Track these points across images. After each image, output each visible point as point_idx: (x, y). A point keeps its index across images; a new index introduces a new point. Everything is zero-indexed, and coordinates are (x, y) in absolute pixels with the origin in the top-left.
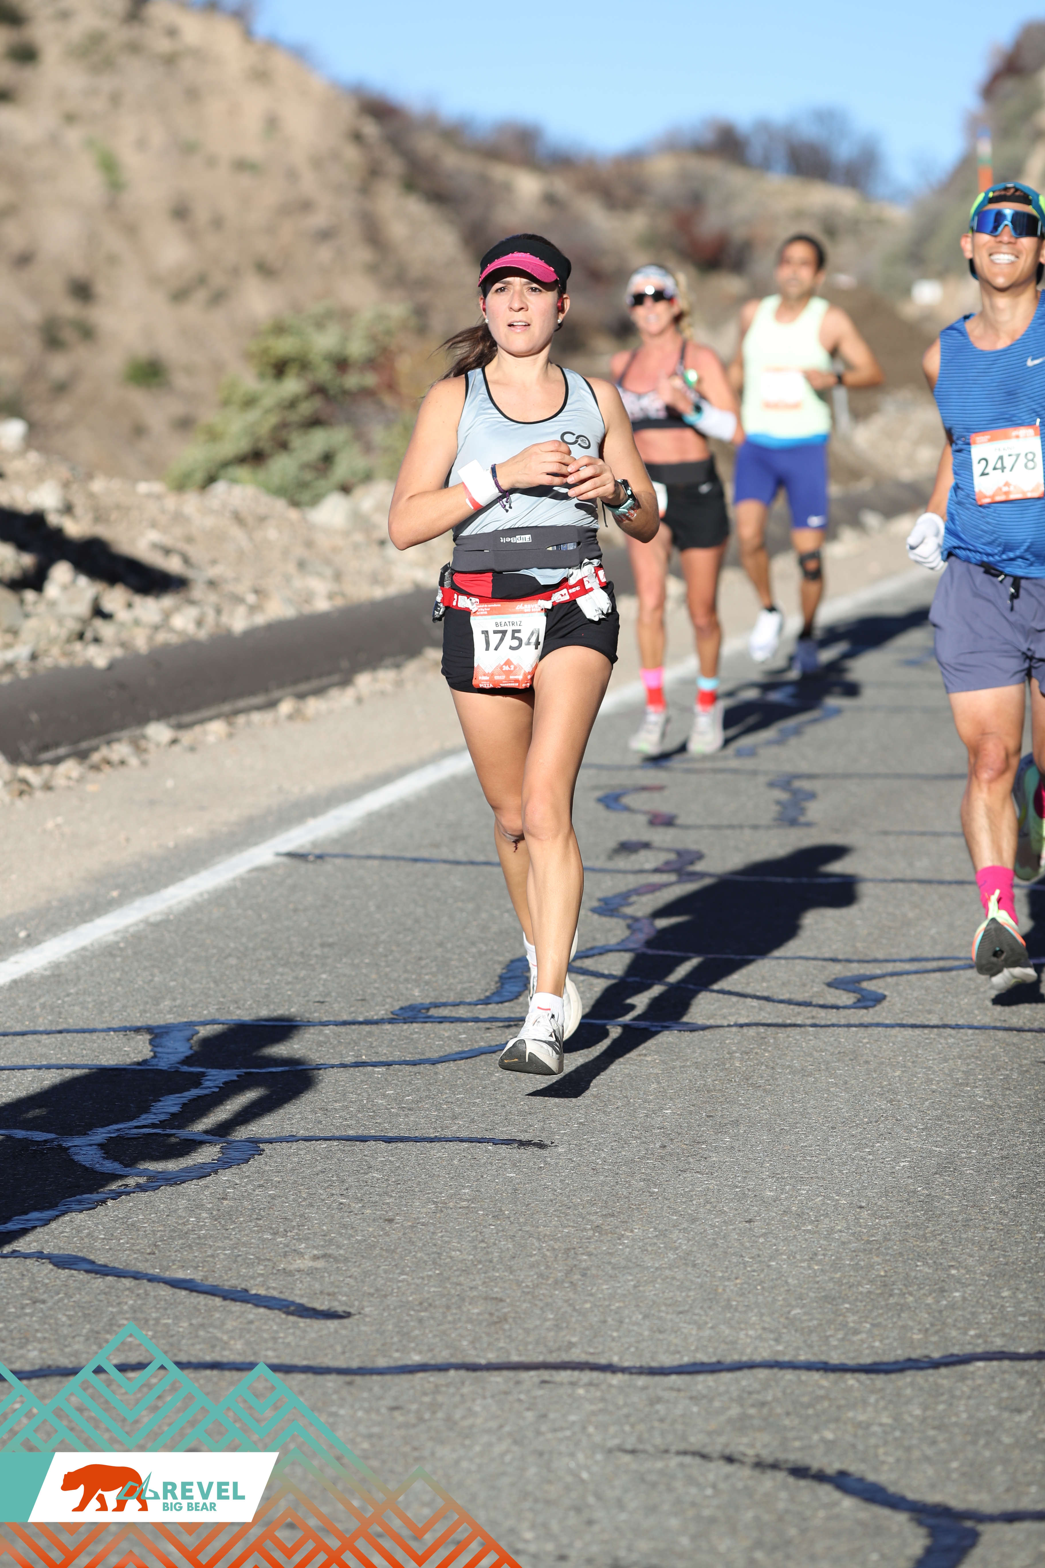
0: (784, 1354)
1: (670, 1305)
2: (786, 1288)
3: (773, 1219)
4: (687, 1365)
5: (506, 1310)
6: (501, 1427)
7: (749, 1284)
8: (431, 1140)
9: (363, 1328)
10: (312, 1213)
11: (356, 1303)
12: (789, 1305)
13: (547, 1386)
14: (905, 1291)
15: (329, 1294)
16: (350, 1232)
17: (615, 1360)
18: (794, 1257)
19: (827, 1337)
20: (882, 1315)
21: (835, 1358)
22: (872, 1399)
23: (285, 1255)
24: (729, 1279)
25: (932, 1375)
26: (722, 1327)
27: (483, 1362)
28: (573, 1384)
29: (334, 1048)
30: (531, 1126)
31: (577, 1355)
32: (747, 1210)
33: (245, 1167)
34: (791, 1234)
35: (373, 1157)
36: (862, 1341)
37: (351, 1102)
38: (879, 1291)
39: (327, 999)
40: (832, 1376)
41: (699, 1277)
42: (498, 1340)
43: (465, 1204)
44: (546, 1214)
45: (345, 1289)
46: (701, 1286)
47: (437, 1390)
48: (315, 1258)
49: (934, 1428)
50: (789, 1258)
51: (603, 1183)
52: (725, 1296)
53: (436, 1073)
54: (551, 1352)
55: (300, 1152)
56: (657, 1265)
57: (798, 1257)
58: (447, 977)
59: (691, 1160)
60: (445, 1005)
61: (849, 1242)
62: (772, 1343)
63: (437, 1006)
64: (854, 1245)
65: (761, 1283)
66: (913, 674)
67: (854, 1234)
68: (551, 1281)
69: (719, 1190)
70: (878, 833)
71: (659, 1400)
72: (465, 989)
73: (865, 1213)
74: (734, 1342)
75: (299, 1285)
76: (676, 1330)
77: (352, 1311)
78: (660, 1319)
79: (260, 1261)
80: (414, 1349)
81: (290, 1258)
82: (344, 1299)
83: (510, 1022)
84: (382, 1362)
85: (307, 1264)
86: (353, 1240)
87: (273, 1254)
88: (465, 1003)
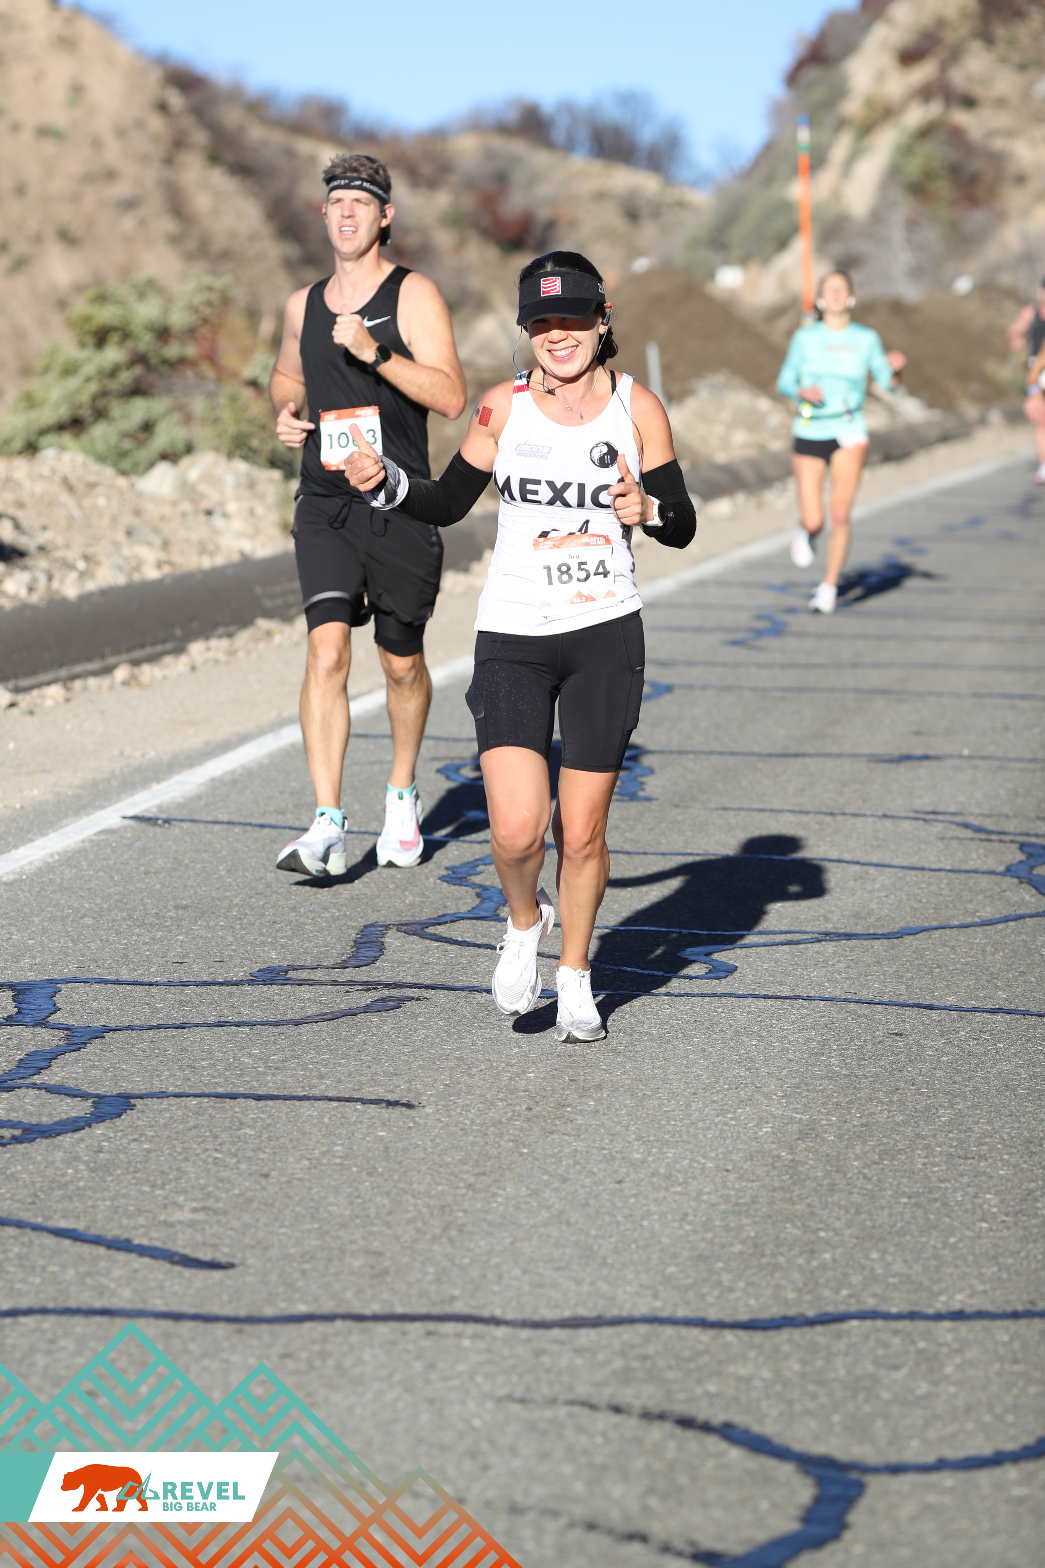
0: (662, 1309)
1: (547, 1261)
2: (660, 1247)
3: (642, 1180)
4: (569, 1319)
5: (387, 1263)
6: (391, 1375)
7: (623, 1243)
8: (301, 1099)
9: (248, 1279)
10: (188, 1167)
11: (239, 1255)
12: (663, 1263)
13: (433, 1337)
14: (776, 1251)
15: (211, 1245)
16: (227, 1186)
17: (498, 1313)
18: (666, 1218)
19: (703, 1295)
20: (755, 1274)
21: (712, 1315)
22: (752, 1354)
23: (165, 1207)
24: (603, 1237)
25: (805, 1332)
26: (600, 1283)
27: (368, 1312)
28: (459, 1335)
29: (196, 1007)
30: (397, 1086)
31: (460, 1308)
32: (616, 1172)
33: (117, 1121)
34: (660, 1195)
35: (244, 1114)
36: (738, 1299)
37: (218, 1060)
38: (751, 1252)
39: (185, 960)
40: (710, 1332)
41: (574, 1234)
42: (381, 1292)
43: (338, 1161)
44: (419, 1171)
45: (227, 1241)
46: (577, 1243)
47: (325, 1339)
48: (195, 1210)
49: (814, 1382)
50: (660, 1218)
51: (473, 1144)
52: (601, 1254)
53: (300, 1034)
54: (434, 1304)
55: (171, 1108)
56: (532, 1222)
57: (669, 1217)
58: (303, 940)
59: (557, 1122)
60: (303, 968)
61: (718, 1204)
62: (650, 1299)
63: (295, 969)
64: (723, 1207)
65: (635, 1241)
66: (741, 654)
67: (722, 1196)
68: (428, 1236)
69: (587, 1152)
70: (717, 809)
71: (543, 1352)
72: (321, 953)
73: (732, 1177)
74: (613, 1298)
75: (181, 1236)
76: (555, 1285)
77: (235, 1262)
78: (539, 1274)
79: (140, 1212)
80: (299, 1300)
81: (170, 1210)
82: (226, 1250)
83: (368, 986)
84: (269, 1312)
85: (187, 1216)
86: (231, 1194)
87: (152, 1206)
88: (322, 967)
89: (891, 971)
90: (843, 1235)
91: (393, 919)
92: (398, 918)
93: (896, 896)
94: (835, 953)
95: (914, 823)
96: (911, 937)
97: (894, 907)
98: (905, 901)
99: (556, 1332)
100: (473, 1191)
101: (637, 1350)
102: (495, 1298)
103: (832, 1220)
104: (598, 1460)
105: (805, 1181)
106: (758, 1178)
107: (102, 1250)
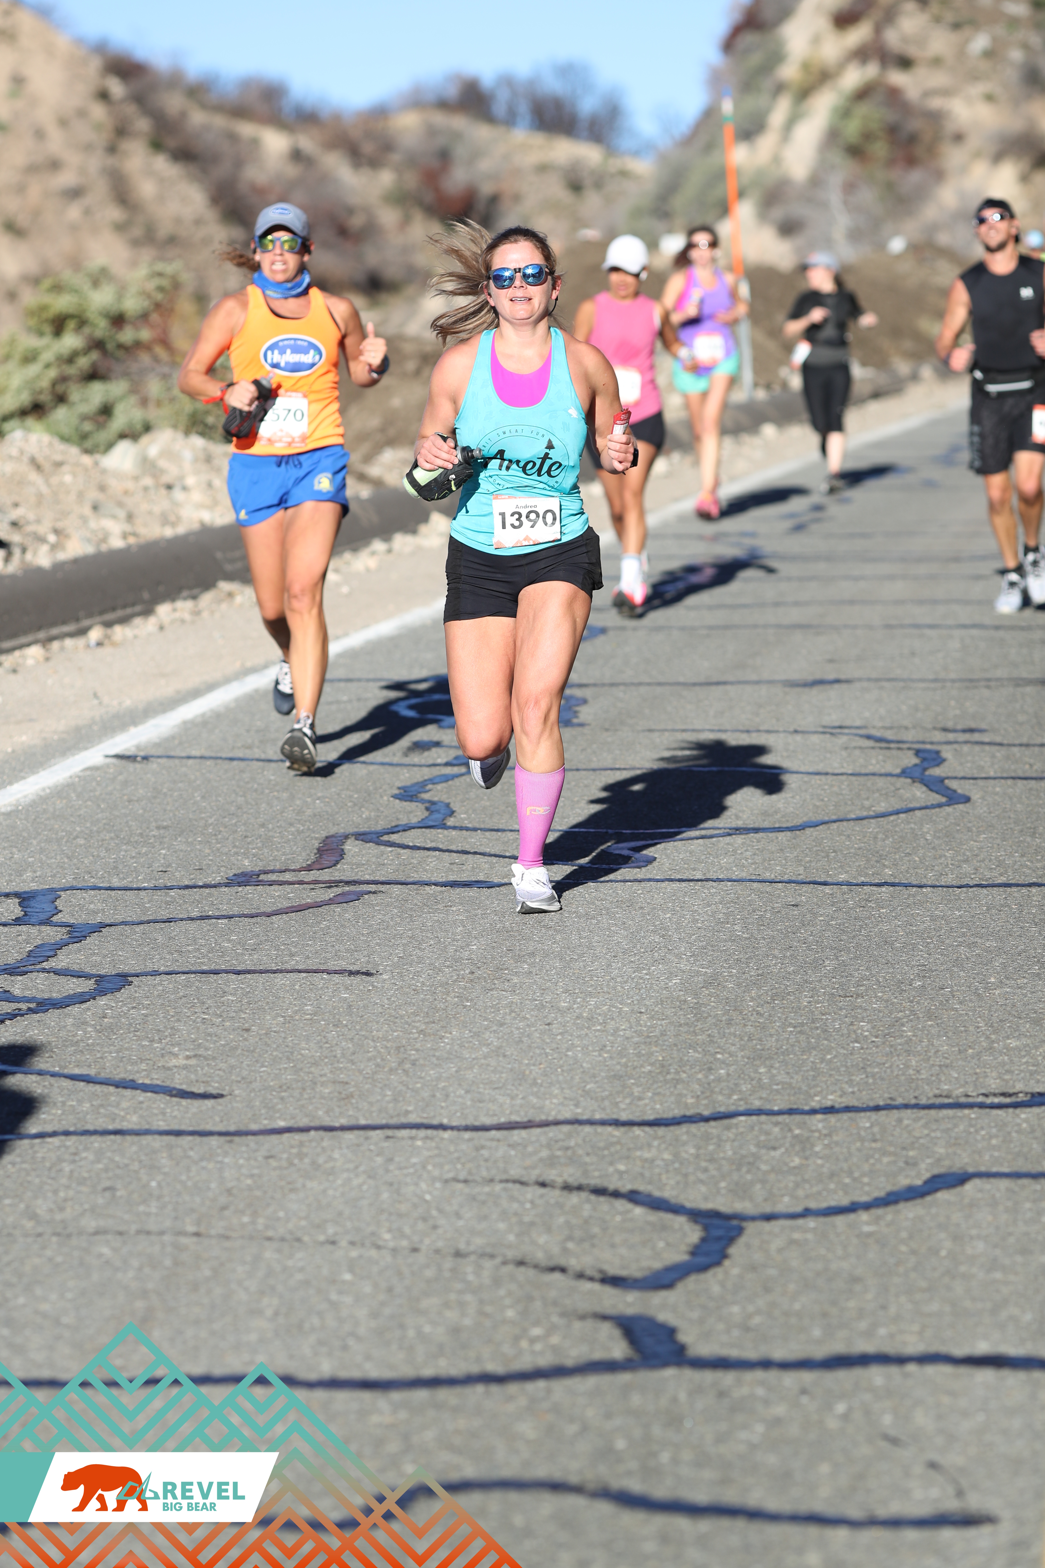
0: (582, 1114)
1: (487, 1084)
2: (581, 1070)
3: (568, 1022)
4: (504, 1124)
5: (352, 1090)
6: (356, 1167)
7: (551, 1068)
8: (275, 972)
9: (235, 1105)
10: (180, 1026)
11: (227, 1088)
12: (584, 1082)
13: (391, 1140)
14: (679, 1069)
15: (203, 1082)
16: (215, 1038)
17: (445, 1121)
18: (587, 1049)
19: (617, 1103)
20: (661, 1087)
21: (624, 1116)
22: (656, 1143)
23: (163, 1056)
24: (534, 1065)
25: (703, 1127)
26: (531, 1098)
27: (336, 1124)
28: (412, 1138)
29: (180, 905)
30: (358, 961)
31: (413, 1118)
32: (546, 1017)
34: (583, 1032)
35: (226, 985)
36: (646, 1105)
38: (658, 1071)
39: (168, 870)
40: (623, 1129)
41: (509, 1064)
42: (348, 1110)
43: (308, 1017)
44: (377, 1023)
46: (511, 1070)
47: (302, 1145)
48: (188, 1057)
49: (706, 1161)
50: (582, 1049)
51: (424, 1000)
52: (532, 1077)
53: (271, 923)
54: (392, 1117)
55: (163, 983)
56: (474, 1056)
57: (590, 1048)
58: (271, 850)
59: (496, 982)
60: (272, 872)
61: (632, 1037)
62: (572, 1107)
63: (266, 872)
64: (636, 1039)
65: (561, 1067)
67: (635, 1032)
68: (386, 1070)
69: (521, 1003)
70: (643, 731)
71: (483, 1147)
72: (288, 859)
73: (644, 1017)
74: (541, 1108)
75: (177, 1076)
76: (493, 1100)
77: (224, 1093)
78: (480, 1093)
79: (142, 1060)
80: (279, 1118)
81: (167, 1058)
82: (216, 1085)
83: (331, 884)
84: (254, 1127)
85: (182, 1062)
86: (218, 1044)
87: (152, 1055)
88: (289, 870)
90: (737, 1056)
91: (352, 830)
92: (356, 830)
93: (800, 797)
94: (743, 844)
95: (822, 736)
96: (811, 829)
97: (798, 805)
98: (808, 801)
99: (493, 1133)
100: (424, 1035)
101: (561, 1143)
102: (442, 1111)
103: (728, 1046)
104: (527, 1219)
105: (707, 1018)
106: (667, 1017)
107: (112, 1089)
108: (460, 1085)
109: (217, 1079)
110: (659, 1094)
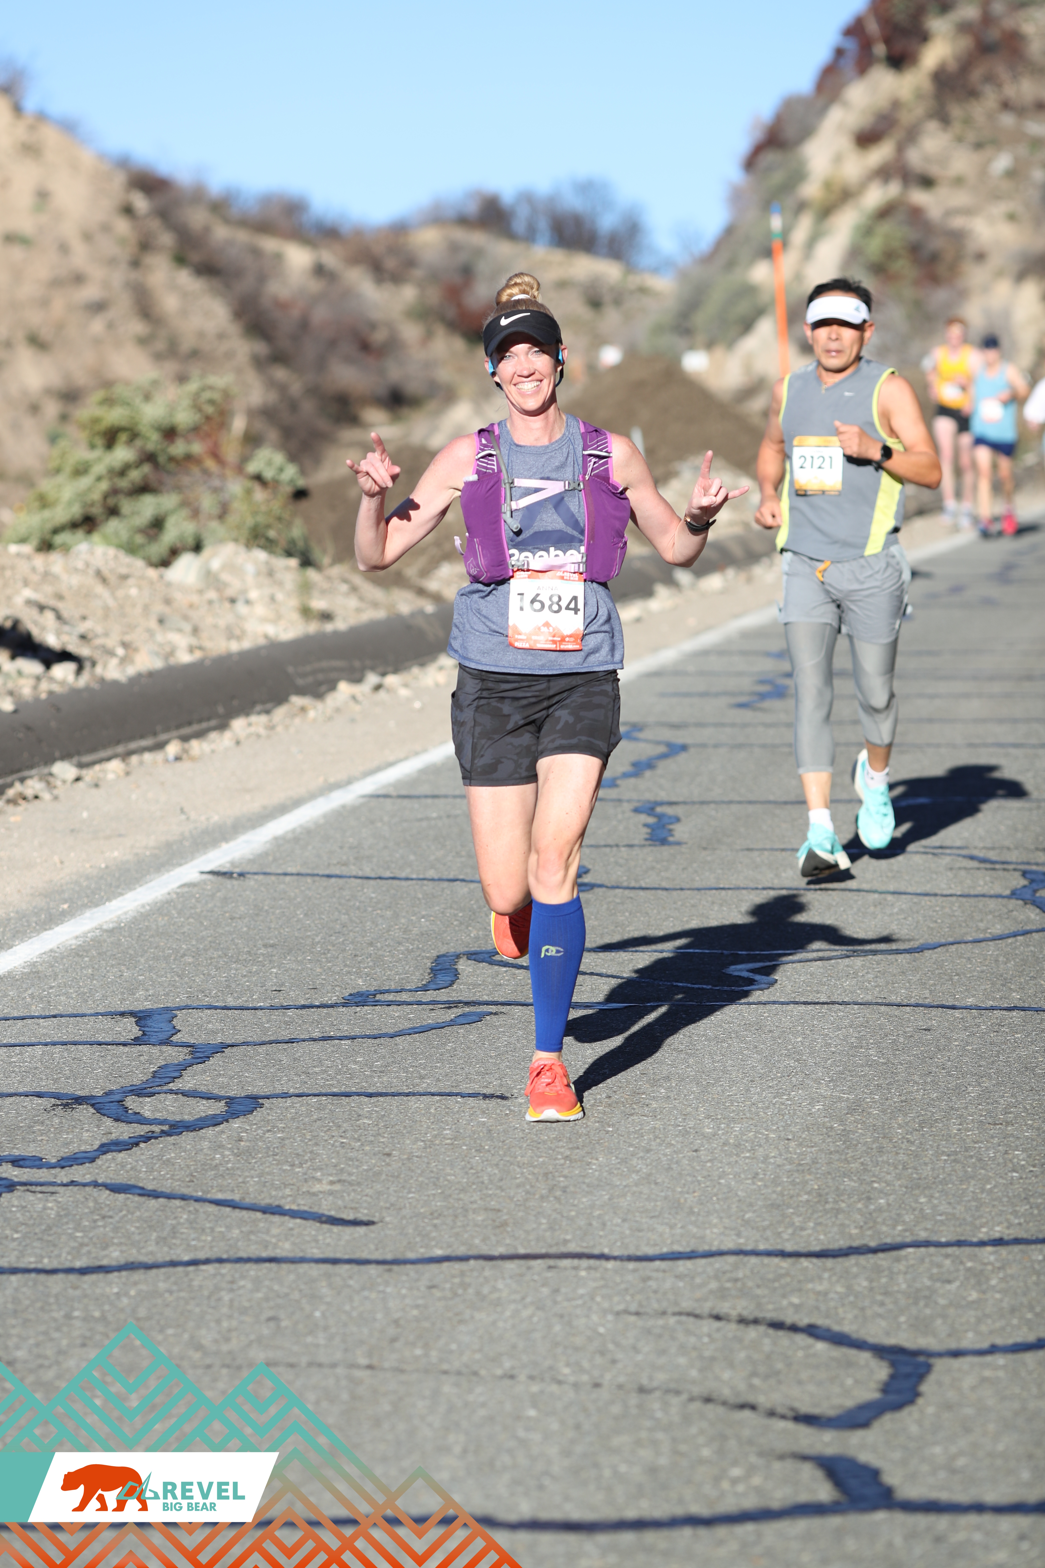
0: (745, 1244)
1: (642, 1212)
2: (737, 1198)
3: (715, 1149)
4: (667, 1254)
5: (505, 1218)
6: (523, 1299)
7: (706, 1197)
8: (407, 1095)
9: (388, 1232)
10: (319, 1150)
11: (377, 1214)
12: (742, 1211)
13: (554, 1270)
14: (837, 1199)
15: (352, 1208)
16: (356, 1163)
17: (607, 1251)
18: (740, 1177)
20: (822, 1217)
21: (789, 1247)
22: (826, 1275)
23: (306, 1181)
24: (688, 1193)
25: (871, 1258)
26: (690, 1227)
27: (495, 1253)
28: (575, 1268)
29: (300, 1026)
30: (490, 1084)
32: (692, 1143)
33: (250, 1117)
34: (733, 1159)
35: (359, 1107)
36: (809, 1235)
37: (328, 1067)
38: (816, 1200)
39: (282, 989)
40: (790, 1261)
41: (662, 1191)
42: (504, 1238)
43: (449, 1141)
46: (666, 1198)
48: (332, 1183)
49: (881, 1294)
50: (735, 1176)
52: (687, 1205)
53: (396, 1044)
55: (295, 1105)
56: (625, 1183)
57: (743, 1176)
58: (384, 970)
59: (634, 1107)
60: (388, 991)
61: (784, 1165)
62: (734, 1237)
63: (382, 993)
64: (788, 1167)
65: (716, 1195)
66: (747, 715)
67: (786, 1159)
68: (537, 1197)
69: (664, 1129)
70: (742, 850)
71: (649, 1279)
72: (403, 979)
73: (793, 1144)
74: (702, 1238)
75: (324, 1202)
76: (652, 1230)
77: (375, 1220)
78: (636, 1221)
79: (286, 1186)
80: (436, 1246)
81: (310, 1183)
82: (366, 1211)
83: (450, 1005)
84: (411, 1255)
85: (327, 1187)
86: (361, 1169)
87: (295, 1180)
88: (406, 990)
89: (915, 979)
90: (894, 1186)
91: (462, 949)
92: (466, 949)
93: (913, 918)
94: (863, 966)
95: (924, 856)
96: (930, 951)
97: (912, 927)
98: (922, 922)
100: (571, 1161)
101: (728, 1275)
102: (602, 1240)
103: (883, 1174)
104: (707, 1354)
105: (856, 1145)
106: (816, 1145)
107: (259, 1215)
108: (615, 1213)
109: (365, 1205)
110: (820, 1224)
